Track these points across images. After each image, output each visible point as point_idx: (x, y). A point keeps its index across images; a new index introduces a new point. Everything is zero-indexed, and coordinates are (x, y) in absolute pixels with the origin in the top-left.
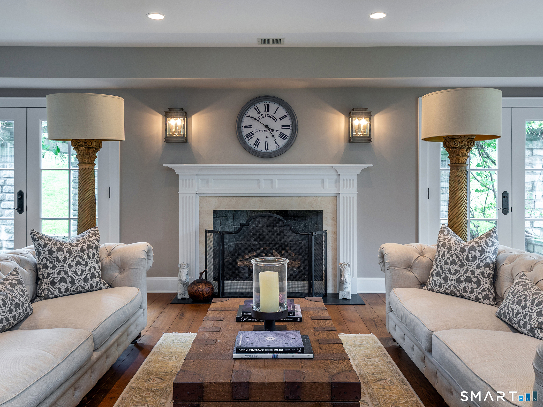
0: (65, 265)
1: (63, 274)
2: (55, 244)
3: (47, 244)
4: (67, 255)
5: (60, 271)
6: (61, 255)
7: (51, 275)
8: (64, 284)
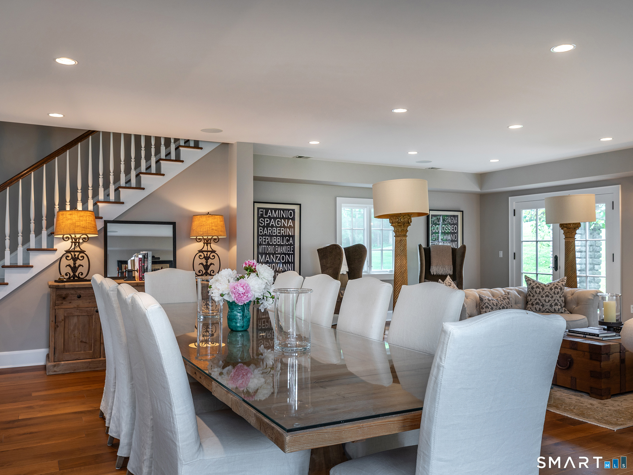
0: (539, 296)
1: (538, 300)
2: (536, 284)
3: (531, 284)
4: (541, 290)
5: (536, 299)
6: (538, 290)
7: (532, 300)
8: (538, 306)
